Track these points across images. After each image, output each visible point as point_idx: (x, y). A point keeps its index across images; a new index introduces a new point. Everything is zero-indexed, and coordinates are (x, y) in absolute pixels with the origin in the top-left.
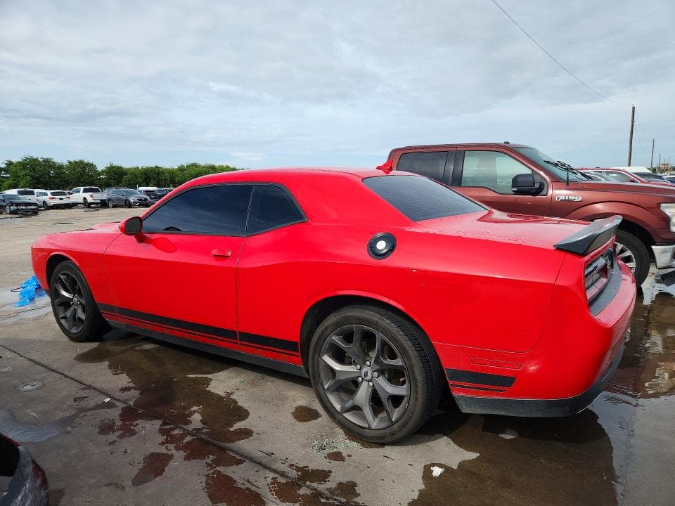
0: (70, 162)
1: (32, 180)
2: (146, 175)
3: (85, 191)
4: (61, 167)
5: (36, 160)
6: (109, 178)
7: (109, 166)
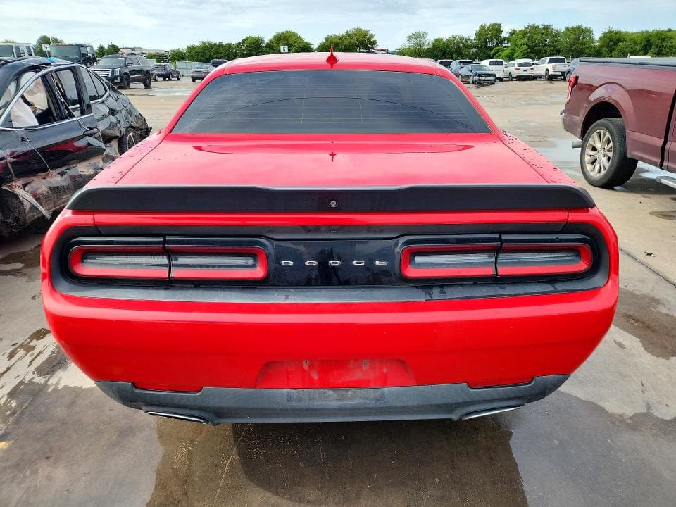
0: (567, 29)
1: (527, 49)
2: (648, 41)
3: (551, 61)
4: (558, 34)
5: (536, 28)
6: (602, 46)
7: (607, 31)
